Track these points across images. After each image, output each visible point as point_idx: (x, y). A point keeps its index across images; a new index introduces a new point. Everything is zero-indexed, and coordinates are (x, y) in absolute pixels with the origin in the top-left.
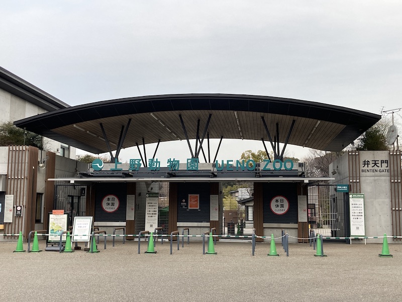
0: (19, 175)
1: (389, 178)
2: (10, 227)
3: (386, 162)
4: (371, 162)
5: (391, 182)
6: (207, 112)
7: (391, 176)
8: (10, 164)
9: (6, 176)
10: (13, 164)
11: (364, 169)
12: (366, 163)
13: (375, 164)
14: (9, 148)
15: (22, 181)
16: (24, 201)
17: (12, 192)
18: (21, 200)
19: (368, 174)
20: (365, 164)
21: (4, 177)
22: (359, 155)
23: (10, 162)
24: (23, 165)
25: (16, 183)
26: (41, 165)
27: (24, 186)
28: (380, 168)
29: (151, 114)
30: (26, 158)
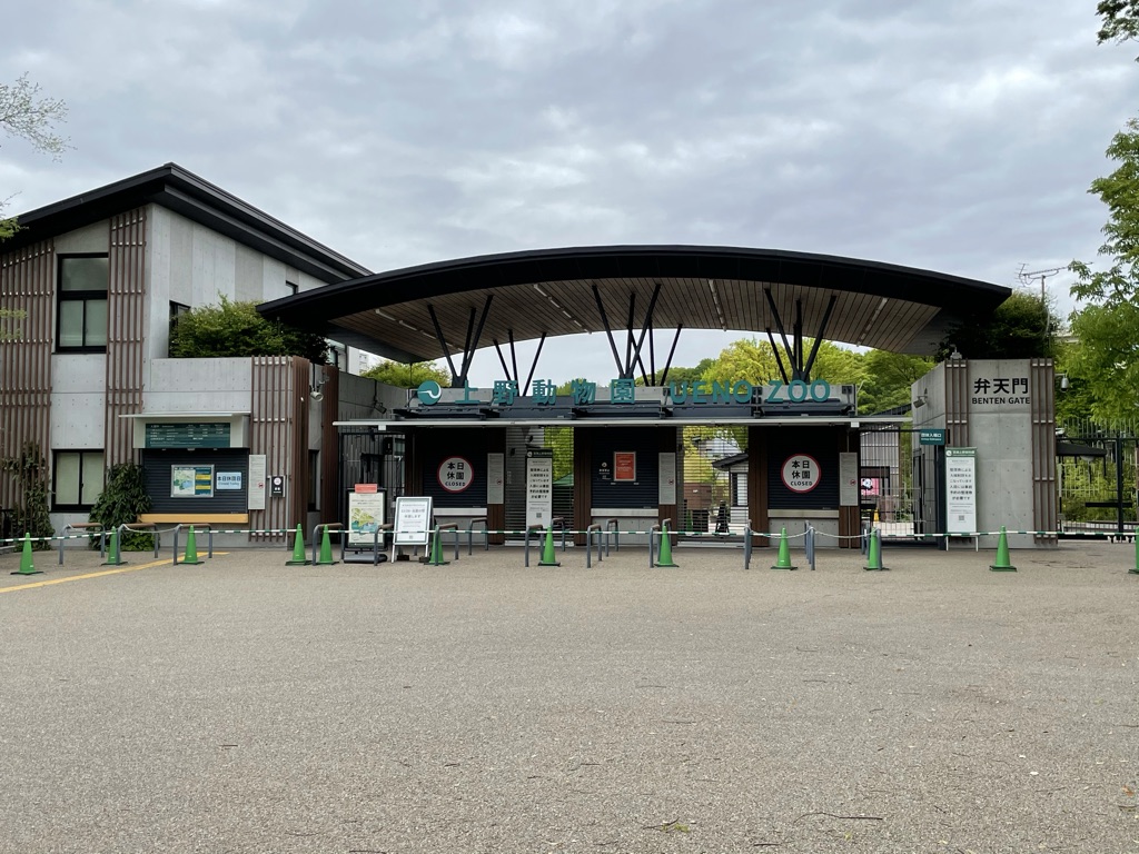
0: (276, 415)
1: (1028, 416)
2: (261, 519)
3: (1024, 382)
4: (992, 383)
5: (1034, 425)
6: (651, 282)
7: (1033, 412)
8: (256, 394)
9: (250, 417)
10: (263, 393)
11: (977, 396)
12: (982, 385)
13: (1001, 386)
14: (253, 362)
15: (283, 427)
16: (287, 465)
17: (262, 450)
18: (282, 465)
19: (985, 406)
20: (979, 387)
21: (244, 419)
22: (967, 367)
23: (256, 388)
24: (283, 393)
25: (269, 430)
26: (315, 394)
27: (285, 438)
28: (1011, 395)
29: (536, 286)
30: (288, 381)
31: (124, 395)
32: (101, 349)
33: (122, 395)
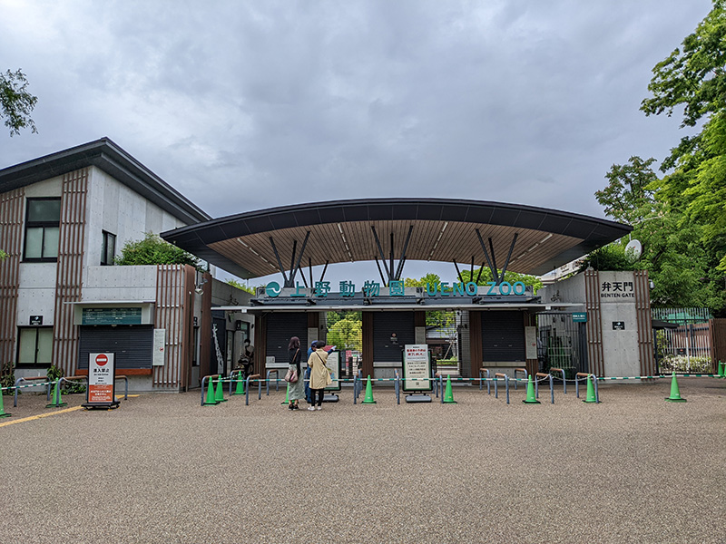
0: (173, 303)
1: (634, 304)
2: (161, 372)
3: (631, 284)
4: (612, 285)
5: (637, 309)
7: (637, 302)
8: (160, 289)
9: (155, 304)
10: (164, 289)
11: (603, 293)
12: (607, 286)
13: (617, 287)
14: (158, 268)
15: (177, 311)
16: (180, 337)
17: (163, 326)
18: (176, 336)
19: (608, 299)
20: (605, 288)
21: (151, 305)
22: (598, 275)
23: (160, 285)
24: (178, 288)
25: (168, 312)
26: (198, 290)
27: (178, 318)
28: (623, 292)
29: (338, 225)
30: (182, 280)
31: (69, 290)
32: (54, 260)
33: (67, 290)
